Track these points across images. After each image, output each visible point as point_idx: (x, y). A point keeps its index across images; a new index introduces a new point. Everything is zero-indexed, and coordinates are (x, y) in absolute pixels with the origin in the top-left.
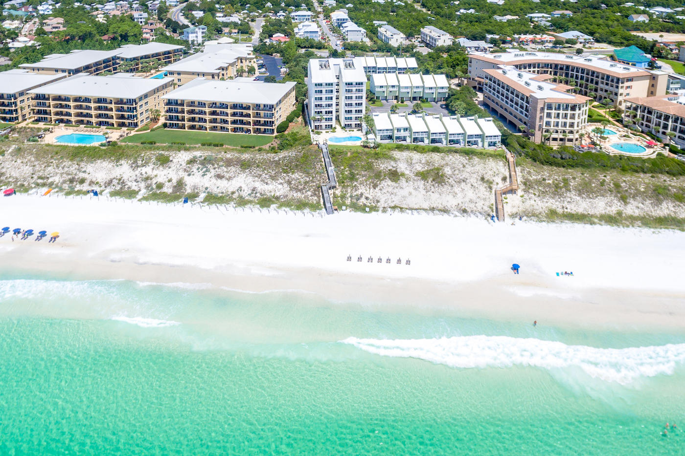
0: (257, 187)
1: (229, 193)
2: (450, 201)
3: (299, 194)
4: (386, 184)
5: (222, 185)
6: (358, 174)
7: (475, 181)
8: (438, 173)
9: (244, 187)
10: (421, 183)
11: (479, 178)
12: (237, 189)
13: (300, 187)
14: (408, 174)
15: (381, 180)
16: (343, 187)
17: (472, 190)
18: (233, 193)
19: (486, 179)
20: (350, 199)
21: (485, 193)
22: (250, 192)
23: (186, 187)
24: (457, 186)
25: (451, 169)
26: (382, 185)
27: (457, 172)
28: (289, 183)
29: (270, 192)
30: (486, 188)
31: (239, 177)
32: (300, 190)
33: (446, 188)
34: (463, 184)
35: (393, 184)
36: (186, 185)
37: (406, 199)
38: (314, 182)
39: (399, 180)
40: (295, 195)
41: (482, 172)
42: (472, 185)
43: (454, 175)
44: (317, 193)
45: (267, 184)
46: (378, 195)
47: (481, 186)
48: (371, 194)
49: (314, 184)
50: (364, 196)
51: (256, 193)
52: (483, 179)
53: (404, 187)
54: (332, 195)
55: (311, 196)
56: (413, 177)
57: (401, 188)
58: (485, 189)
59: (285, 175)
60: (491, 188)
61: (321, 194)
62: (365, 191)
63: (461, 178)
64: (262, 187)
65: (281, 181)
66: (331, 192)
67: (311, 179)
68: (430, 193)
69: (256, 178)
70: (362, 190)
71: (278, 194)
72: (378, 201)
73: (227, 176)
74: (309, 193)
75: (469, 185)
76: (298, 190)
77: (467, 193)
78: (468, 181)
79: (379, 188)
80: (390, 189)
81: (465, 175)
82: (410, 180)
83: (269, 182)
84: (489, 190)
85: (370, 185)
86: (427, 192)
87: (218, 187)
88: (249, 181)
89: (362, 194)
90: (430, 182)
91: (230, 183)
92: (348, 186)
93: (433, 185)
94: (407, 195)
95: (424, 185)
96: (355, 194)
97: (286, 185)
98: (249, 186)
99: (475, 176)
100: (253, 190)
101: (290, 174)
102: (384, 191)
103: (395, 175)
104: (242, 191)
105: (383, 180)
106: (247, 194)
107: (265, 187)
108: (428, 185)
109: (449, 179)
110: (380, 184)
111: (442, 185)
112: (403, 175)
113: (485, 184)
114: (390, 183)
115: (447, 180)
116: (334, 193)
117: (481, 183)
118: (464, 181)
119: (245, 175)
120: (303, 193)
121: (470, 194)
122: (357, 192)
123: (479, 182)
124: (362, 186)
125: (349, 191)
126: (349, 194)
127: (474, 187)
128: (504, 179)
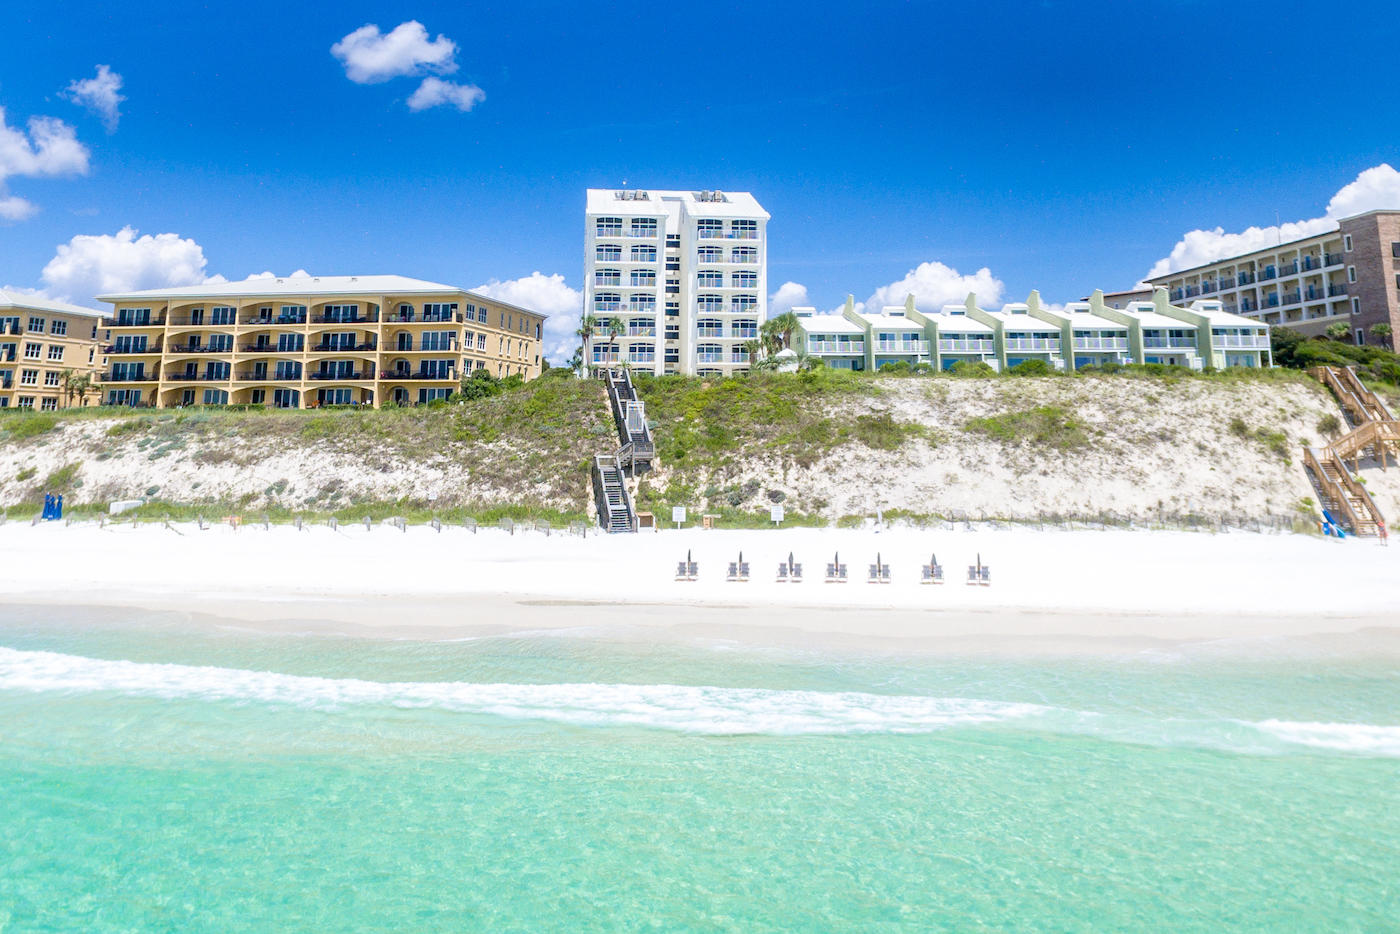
0: (344, 479)
1: (234, 499)
2: (1123, 497)
3: (504, 493)
4: (849, 456)
5: (215, 480)
6: (737, 432)
7: (1211, 435)
8: (1054, 422)
9: (295, 479)
10: (992, 451)
11: (1225, 428)
12: (266, 486)
13: (510, 472)
14: (932, 428)
15: (831, 445)
16: (682, 466)
17: (1205, 463)
18: (249, 498)
19: (1254, 429)
20: (704, 502)
21: (1265, 467)
22: (314, 493)
23: (77, 491)
24: (1137, 451)
25: (1102, 409)
26: (835, 458)
27: (1129, 416)
28: (471, 462)
29: (394, 490)
30: (1261, 451)
31: (285, 458)
32: (508, 482)
33: (1092, 461)
34: (1162, 448)
35: (881, 454)
36: (80, 484)
37: (938, 495)
38: (566, 458)
39: (901, 442)
40: (487, 495)
41: (1227, 411)
42: (1201, 447)
43: (1121, 425)
44: (575, 485)
45: (385, 469)
46: (818, 486)
47: (1238, 448)
48: (791, 482)
49: (569, 463)
50: (761, 491)
51: (338, 497)
52: (1239, 428)
53: (923, 461)
54: (636, 492)
55: (552, 495)
56: (957, 433)
57: (911, 464)
58: (1260, 457)
59: (459, 444)
60: (1282, 452)
61: (590, 489)
62: (766, 476)
63: (1148, 429)
64: (367, 480)
65: (440, 458)
66: (632, 483)
67: (557, 449)
68: (1035, 475)
69: (349, 457)
70: (754, 471)
71: (420, 494)
72: (820, 504)
73: (243, 455)
74: (545, 488)
75: (1190, 446)
76: (497, 479)
77: (1186, 471)
78: (1179, 438)
79: (821, 464)
80: (869, 470)
81: (1160, 422)
82: (946, 443)
83: (394, 464)
84: (1274, 457)
85: (786, 455)
86: (1018, 474)
87: (195, 486)
88: (319, 465)
89: (753, 487)
90: (1025, 444)
91: (247, 472)
92: (697, 463)
93: (1041, 453)
94: (940, 484)
95: (1004, 452)
96: (722, 486)
97: (455, 470)
98: (315, 478)
99: (1207, 421)
100: (329, 489)
101: (480, 443)
102: (841, 474)
103: (883, 432)
104: (285, 494)
105: (838, 444)
106: (301, 500)
107: (380, 478)
108: (1022, 455)
109: (1100, 433)
110: (826, 454)
111: (1078, 453)
112: (915, 430)
113: (1254, 443)
114: (864, 451)
115: (1091, 438)
116: (642, 487)
117: (1237, 439)
118: (1163, 438)
119: (308, 451)
120: (520, 489)
121: (1201, 473)
122: (735, 480)
123: (1229, 439)
124: (754, 460)
125: (703, 476)
126: (703, 488)
127: (1213, 453)
128: (1329, 427)
